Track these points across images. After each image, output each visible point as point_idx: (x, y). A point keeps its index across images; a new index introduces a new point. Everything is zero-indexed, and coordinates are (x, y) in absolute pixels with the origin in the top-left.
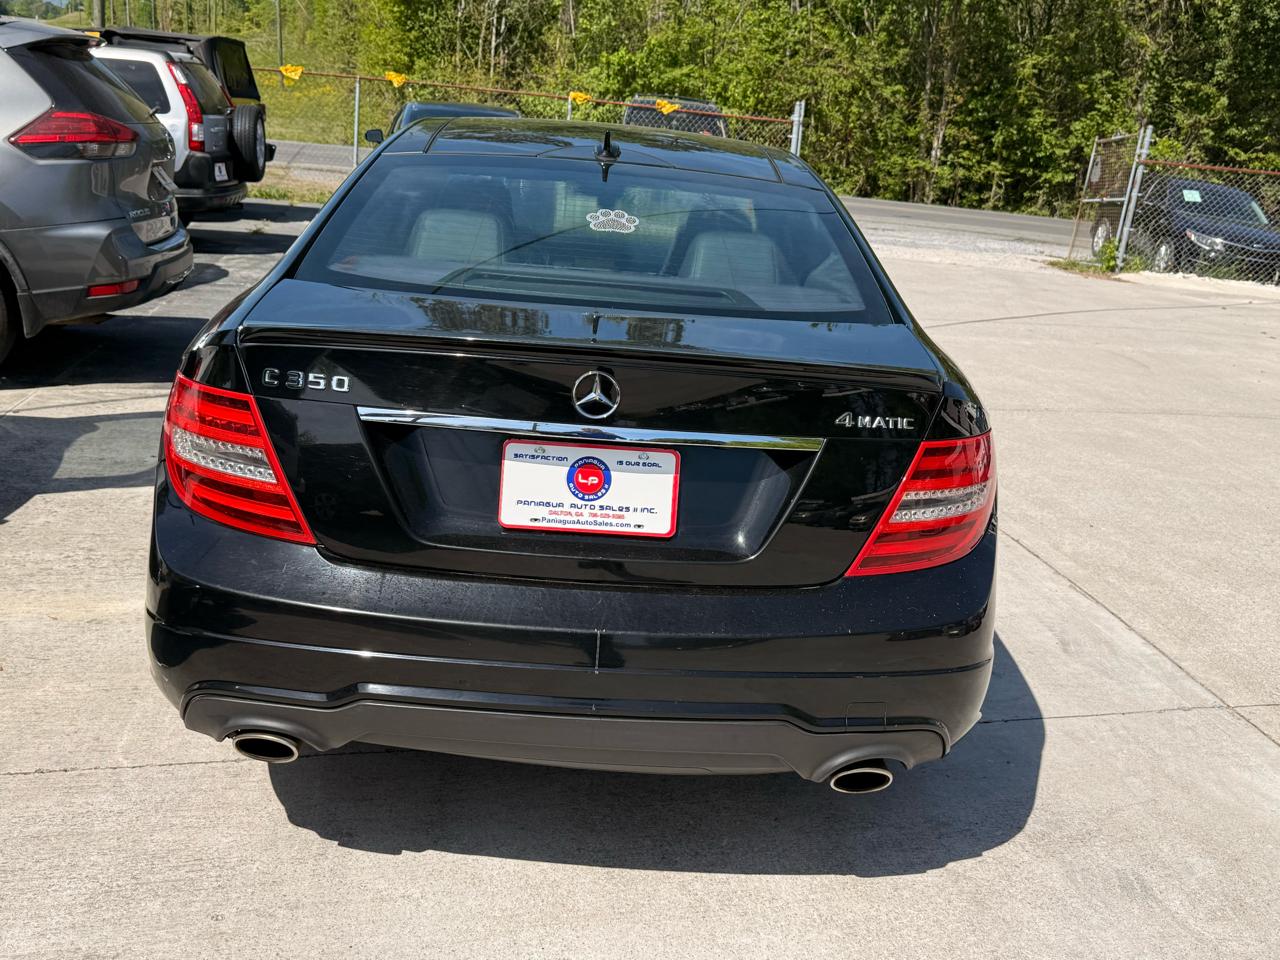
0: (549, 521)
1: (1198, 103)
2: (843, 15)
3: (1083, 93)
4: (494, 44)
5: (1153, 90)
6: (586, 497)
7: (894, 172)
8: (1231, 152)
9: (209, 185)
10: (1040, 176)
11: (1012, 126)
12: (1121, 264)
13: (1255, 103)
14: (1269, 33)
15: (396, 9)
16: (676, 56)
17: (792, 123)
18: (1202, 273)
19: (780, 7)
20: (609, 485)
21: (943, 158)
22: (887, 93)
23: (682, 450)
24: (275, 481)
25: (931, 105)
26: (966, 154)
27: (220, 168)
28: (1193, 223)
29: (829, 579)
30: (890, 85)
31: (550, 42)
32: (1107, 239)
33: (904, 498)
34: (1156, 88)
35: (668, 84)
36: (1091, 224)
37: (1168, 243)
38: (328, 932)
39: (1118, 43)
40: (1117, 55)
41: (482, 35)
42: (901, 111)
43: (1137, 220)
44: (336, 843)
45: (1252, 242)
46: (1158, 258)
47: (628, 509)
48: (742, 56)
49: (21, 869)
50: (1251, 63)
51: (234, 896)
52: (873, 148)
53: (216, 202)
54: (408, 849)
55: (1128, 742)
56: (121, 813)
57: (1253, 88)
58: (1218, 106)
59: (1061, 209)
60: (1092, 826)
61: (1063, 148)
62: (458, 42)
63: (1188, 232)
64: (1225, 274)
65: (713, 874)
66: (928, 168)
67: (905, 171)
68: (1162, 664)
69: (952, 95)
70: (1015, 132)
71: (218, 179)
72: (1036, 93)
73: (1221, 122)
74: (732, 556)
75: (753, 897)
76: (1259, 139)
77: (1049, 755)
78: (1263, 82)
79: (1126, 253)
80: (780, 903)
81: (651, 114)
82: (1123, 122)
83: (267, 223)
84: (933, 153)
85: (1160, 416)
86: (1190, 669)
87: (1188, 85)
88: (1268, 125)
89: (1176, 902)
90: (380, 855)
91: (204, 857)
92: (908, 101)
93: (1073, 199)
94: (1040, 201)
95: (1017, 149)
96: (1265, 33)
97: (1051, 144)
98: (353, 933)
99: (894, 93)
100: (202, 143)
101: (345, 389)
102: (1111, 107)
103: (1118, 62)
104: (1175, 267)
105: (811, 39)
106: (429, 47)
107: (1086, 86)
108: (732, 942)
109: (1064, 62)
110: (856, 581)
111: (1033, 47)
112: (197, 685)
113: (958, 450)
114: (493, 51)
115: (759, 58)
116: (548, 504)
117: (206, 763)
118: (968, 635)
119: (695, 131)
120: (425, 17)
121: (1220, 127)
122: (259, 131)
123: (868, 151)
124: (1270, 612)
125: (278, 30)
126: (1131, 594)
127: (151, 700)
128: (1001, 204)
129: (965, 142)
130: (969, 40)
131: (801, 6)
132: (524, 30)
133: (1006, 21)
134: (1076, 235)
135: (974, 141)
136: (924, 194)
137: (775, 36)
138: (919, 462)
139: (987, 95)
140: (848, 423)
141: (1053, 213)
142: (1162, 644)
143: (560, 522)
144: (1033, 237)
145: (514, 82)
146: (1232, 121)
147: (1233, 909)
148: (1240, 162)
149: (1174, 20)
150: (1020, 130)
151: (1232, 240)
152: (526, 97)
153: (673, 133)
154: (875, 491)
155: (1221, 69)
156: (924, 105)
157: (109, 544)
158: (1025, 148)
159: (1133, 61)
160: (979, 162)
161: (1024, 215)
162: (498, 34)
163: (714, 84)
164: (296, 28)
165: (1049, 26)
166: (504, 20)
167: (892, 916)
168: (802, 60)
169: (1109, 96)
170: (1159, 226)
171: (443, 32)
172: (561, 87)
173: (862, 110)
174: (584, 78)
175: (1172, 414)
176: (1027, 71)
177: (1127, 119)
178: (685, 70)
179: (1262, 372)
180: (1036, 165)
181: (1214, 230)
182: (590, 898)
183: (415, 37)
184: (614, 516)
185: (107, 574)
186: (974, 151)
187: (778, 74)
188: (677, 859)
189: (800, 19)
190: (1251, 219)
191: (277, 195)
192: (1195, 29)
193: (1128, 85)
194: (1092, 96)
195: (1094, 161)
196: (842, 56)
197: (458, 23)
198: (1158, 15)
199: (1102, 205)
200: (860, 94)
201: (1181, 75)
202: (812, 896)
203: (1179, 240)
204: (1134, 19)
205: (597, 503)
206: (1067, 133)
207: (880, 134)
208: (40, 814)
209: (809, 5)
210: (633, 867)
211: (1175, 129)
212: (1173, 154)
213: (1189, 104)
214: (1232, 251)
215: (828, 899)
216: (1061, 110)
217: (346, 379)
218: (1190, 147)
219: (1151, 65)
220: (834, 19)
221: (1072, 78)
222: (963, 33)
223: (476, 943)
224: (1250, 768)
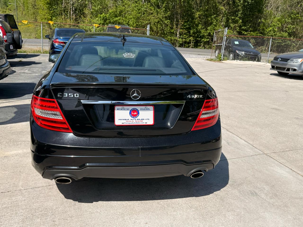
0: (126, 123)
1: (235, 21)
2: (155, 4)
3: (210, 21)
4: (72, 13)
5: (225, 19)
6: (134, 117)
7: (169, 40)
8: (243, 32)
9: (9, 50)
10: (202, 40)
11: (194, 29)
12: (222, 59)
13: (247, 21)
14: (249, 5)
15: (47, 6)
16: (116, 15)
17: (147, 30)
18: (240, 60)
19: (140, 3)
20: (139, 114)
21: (180, 37)
22: (166, 22)
23: (154, 106)
24: (62, 119)
25: (176, 25)
26: (185, 35)
27: (11, 46)
28: (237, 49)
29: (188, 132)
30: (167, 20)
31: (86, 12)
32: (218, 53)
33: (202, 113)
34: (226, 19)
35: (115, 21)
36: (214, 50)
37: (232, 54)
38: (81, 222)
39: (217, 9)
40: (217, 12)
41: (69, 11)
42: (170, 26)
43: (225, 49)
44: (78, 202)
45: (251, 52)
46: (230, 57)
47: (143, 119)
48: (132, 14)
49: (4, 215)
50: (246, 12)
51: (57, 216)
52: (164, 35)
53: (11, 54)
54: (94, 201)
55: (246, 163)
56: (25, 200)
57: (247, 18)
58: (240, 22)
59: (207, 47)
60: (242, 181)
61: (206, 33)
62: (63, 13)
63: (236, 51)
64: (245, 60)
65: (164, 200)
66: (176, 39)
67: (171, 40)
68: (249, 146)
69: (181, 22)
70: (195, 30)
71: (11, 49)
72: (199, 21)
73: (240, 25)
74: (167, 128)
75: (174, 204)
76: (249, 29)
77: (230, 167)
78: (249, 16)
79: (223, 57)
80: (180, 204)
81: (114, 29)
82: (219, 27)
83: (22, 59)
84: (177, 35)
85: (238, 92)
86: (256, 147)
87: (233, 18)
88: (251, 26)
89: (263, 196)
90: (89, 203)
91: (47, 208)
92: (171, 24)
93: (209, 45)
94: (202, 46)
95: (196, 34)
96: (248, 6)
97: (203, 32)
98: (87, 221)
99: (168, 22)
100: (7, 40)
101: (78, 97)
102: (216, 23)
103: (217, 13)
104: (234, 59)
105: (148, 10)
106: (56, 14)
107: (210, 19)
108: (172, 214)
109: (205, 13)
110: (193, 132)
111: (198, 10)
112: (46, 168)
113: (211, 102)
114: (72, 15)
115: (136, 15)
116: (126, 119)
117: (42, 187)
118: (217, 142)
119: (125, 32)
120: (54, 7)
121: (240, 27)
122: (20, 37)
123: (163, 36)
124: (270, 133)
125: (16, 11)
126: (240, 131)
127: (25, 174)
128: (193, 47)
129: (184, 33)
130: (183, 9)
131: (145, 2)
132: (79, 10)
133: (191, 5)
134: (212, 53)
135: (186, 32)
136: (176, 45)
137: (139, 10)
138: (205, 104)
139: (188, 22)
140: (190, 97)
141: (205, 48)
142: (248, 142)
143: (129, 123)
144: (202, 54)
145: (77, 22)
146: (243, 25)
147: (275, 196)
148: (245, 35)
149: (229, 3)
150: (196, 29)
151: (246, 52)
152: (81, 25)
153: (119, 33)
154: (192, 112)
155: (240, 14)
156: (175, 25)
157: (4, 138)
158: (198, 34)
159: (220, 13)
160: (188, 37)
161: (199, 49)
162: (73, 11)
163: (126, 21)
164: (20, 11)
165: (201, 5)
166: (74, 7)
167: (204, 205)
168: (146, 15)
169: (216, 21)
170: (230, 50)
171: (59, 11)
172: (89, 23)
173: (160, 26)
174: (95, 21)
175: (240, 92)
176: (197, 16)
177: (220, 26)
178: (119, 18)
179: (257, 81)
180: (200, 37)
181: (242, 50)
182: (139, 208)
183: (52, 12)
184: (140, 121)
185: (6, 145)
186: (187, 35)
187: (141, 18)
188: (156, 197)
189: (145, 6)
190: (250, 47)
191: (23, 52)
192: (233, 5)
193: (220, 18)
194: (212, 21)
195: (215, 36)
196: (155, 14)
197: (63, 8)
198: (225, 2)
199: (216, 46)
200: (160, 22)
201: (231, 15)
202: (187, 202)
203: (235, 53)
204: (221, 3)
205: (136, 118)
206: (207, 30)
207: (165, 32)
208: (5, 202)
209: (147, 2)
210: (146, 200)
211: (230, 28)
212: (230, 33)
213: (233, 22)
214: (246, 55)
215: (190, 203)
216: (205, 24)
217: (78, 94)
218: (234, 32)
219: (224, 14)
220: (152, 5)
221: (207, 17)
222: (182, 8)
223: (115, 220)
224: (272, 166)
